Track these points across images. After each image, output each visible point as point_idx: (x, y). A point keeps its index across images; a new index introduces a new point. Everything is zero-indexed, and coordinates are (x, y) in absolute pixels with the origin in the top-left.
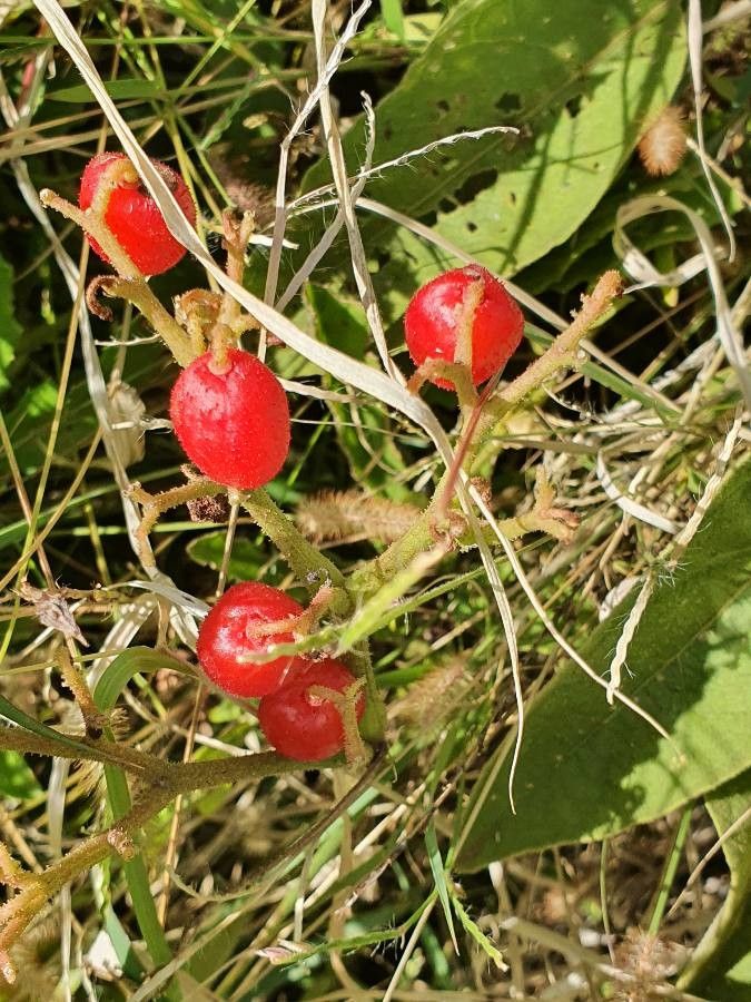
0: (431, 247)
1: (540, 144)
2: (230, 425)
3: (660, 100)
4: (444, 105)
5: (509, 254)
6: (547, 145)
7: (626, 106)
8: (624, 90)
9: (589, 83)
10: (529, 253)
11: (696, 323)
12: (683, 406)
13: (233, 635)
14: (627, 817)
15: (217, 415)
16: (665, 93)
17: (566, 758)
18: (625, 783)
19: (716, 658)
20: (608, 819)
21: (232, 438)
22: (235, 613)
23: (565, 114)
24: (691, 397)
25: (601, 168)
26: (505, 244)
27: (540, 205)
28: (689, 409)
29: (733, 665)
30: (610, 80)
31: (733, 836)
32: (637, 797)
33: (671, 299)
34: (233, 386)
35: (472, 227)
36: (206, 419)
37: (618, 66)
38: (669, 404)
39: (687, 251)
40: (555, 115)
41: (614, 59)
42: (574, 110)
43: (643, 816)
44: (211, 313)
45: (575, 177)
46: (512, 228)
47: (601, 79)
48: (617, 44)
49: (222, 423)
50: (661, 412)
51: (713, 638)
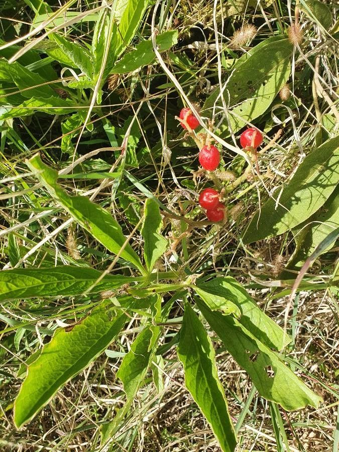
0: (232, 115)
1: (256, 92)
2: (211, 160)
3: (283, 83)
4: (236, 84)
5: (250, 117)
6: (258, 92)
7: (276, 83)
8: (276, 79)
9: (268, 78)
10: (254, 117)
11: (289, 130)
12: (287, 149)
13: (207, 198)
14: (275, 234)
15: (209, 158)
16: (285, 81)
17: (263, 223)
18: (274, 227)
19: (294, 203)
20: (270, 234)
21: (211, 162)
22: (207, 194)
23: (262, 85)
24: (289, 147)
25: (270, 98)
26: (248, 114)
27: (256, 106)
28: (289, 150)
29: (297, 204)
30: (272, 77)
31: (297, 236)
32: (277, 230)
33: (284, 126)
34: (211, 152)
35: (241, 110)
36: (207, 158)
37: (274, 74)
38: (284, 149)
39: (288, 116)
40: (260, 85)
41: (273, 72)
42: (264, 84)
43: (278, 234)
44: (205, 138)
45: (264, 100)
46: (250, 111)
47: (270, 77)
48: (274, 69)
49: (209, 159)
50: (283, 151)
51: (293, 198)
